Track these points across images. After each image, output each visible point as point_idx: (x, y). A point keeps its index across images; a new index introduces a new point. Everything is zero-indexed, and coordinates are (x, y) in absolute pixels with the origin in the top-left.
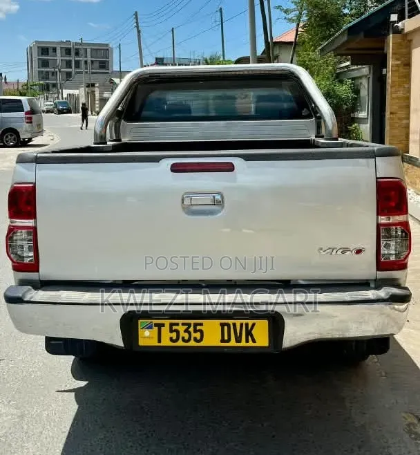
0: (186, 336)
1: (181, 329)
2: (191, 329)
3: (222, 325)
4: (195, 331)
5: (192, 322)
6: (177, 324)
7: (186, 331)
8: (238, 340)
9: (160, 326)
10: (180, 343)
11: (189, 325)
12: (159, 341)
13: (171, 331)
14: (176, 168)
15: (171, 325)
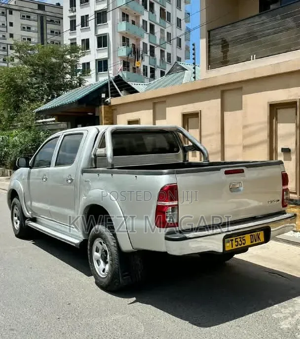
0: (240, 243)
1: (239, 240)
2: (242, 240)
3: (251, 235)
4: (243, 240)
5: (242, 236)
6: (237, 239)
7: (240, 241)
8: (256, 241)
9: (232, 240)
10: (239, 246)
11: (241, 238)
12: (232, 247)
13: (236, 242)
14: (227, 173)
15: (235, 239)
